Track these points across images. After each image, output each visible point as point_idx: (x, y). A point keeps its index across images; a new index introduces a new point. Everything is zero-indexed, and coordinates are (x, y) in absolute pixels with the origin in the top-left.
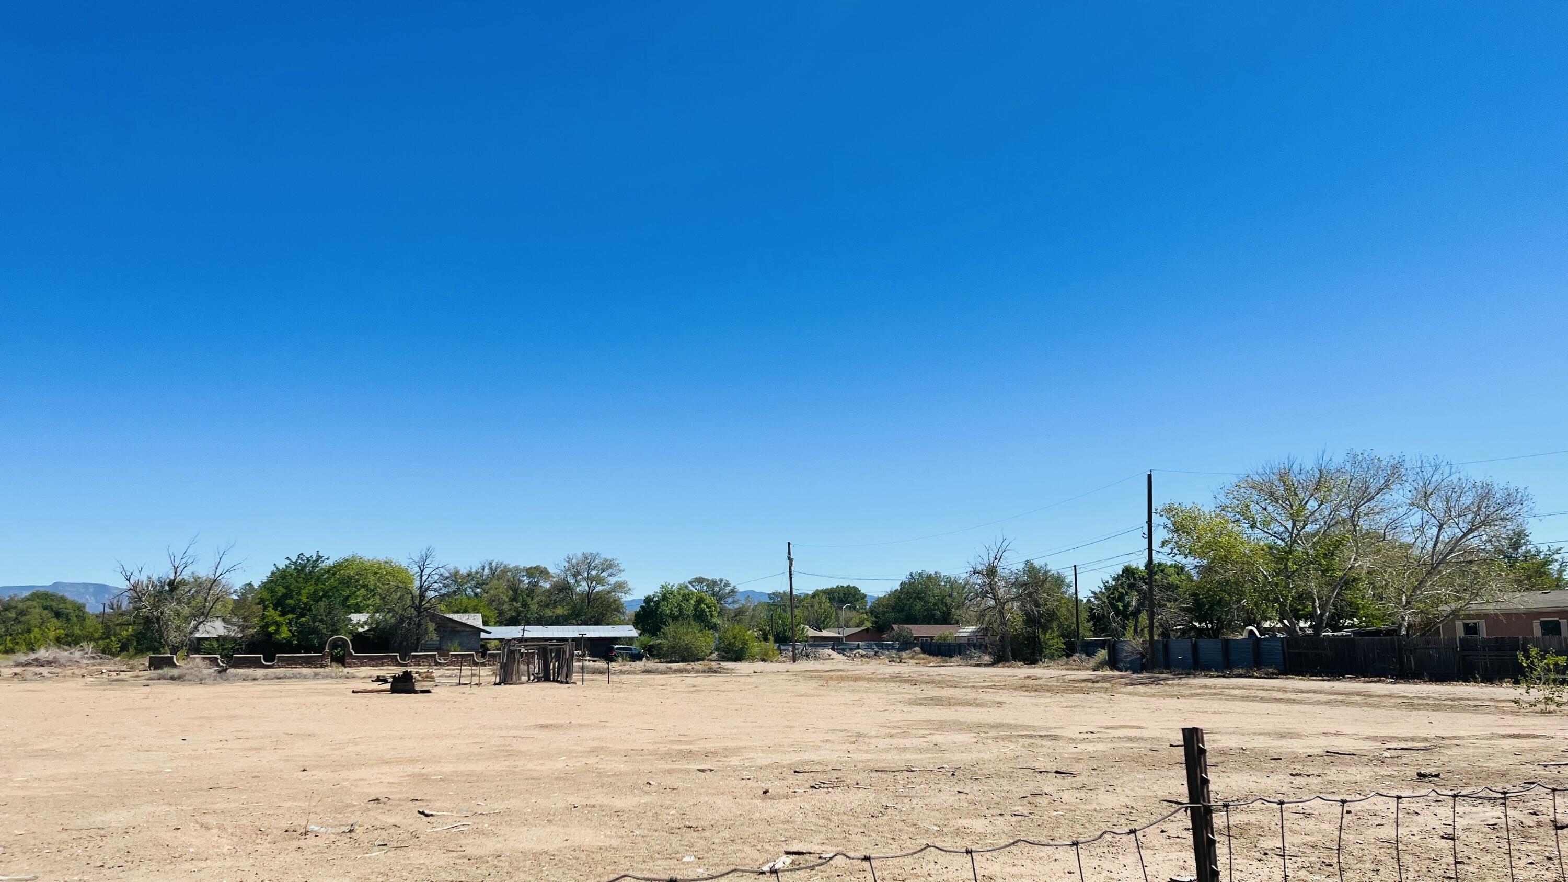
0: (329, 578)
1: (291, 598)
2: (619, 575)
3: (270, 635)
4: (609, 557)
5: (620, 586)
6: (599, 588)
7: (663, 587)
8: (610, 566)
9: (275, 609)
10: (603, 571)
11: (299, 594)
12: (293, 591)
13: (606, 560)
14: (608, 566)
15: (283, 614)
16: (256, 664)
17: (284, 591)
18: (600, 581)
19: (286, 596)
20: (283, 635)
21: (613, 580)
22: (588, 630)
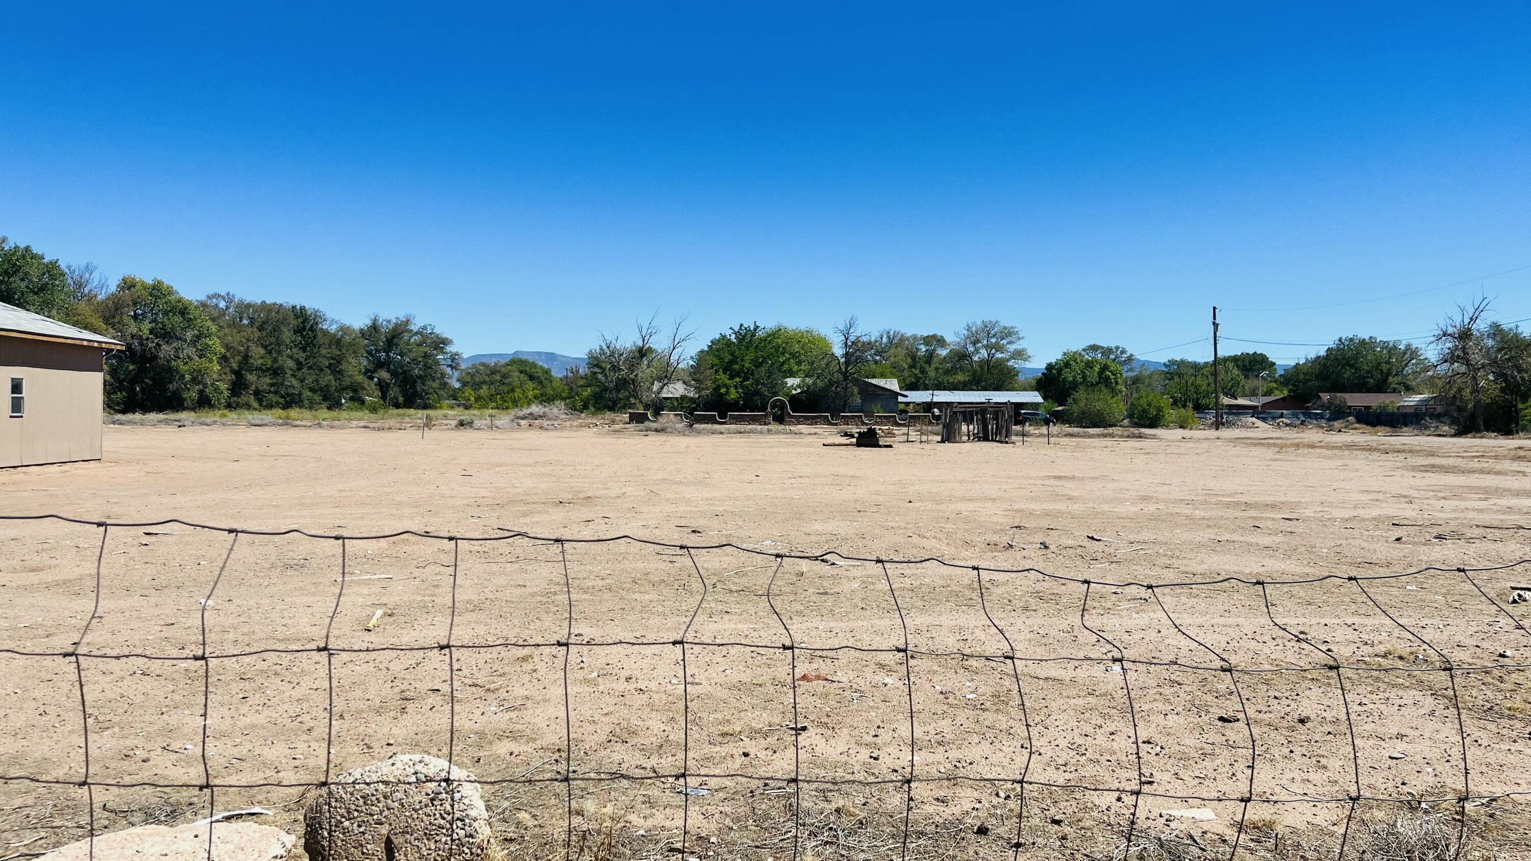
0: (765, 346)
1: (737, 364)
2: (1019, 342)
3: (721, 395)
4: (1008, 325)
5: (1020, 354)
6: (999, 355)
7: (1065, 354)
8: (1010, 334)
9: (724, 373)
10: (1003, 339)
11: (742, 360)
12: (737, 358)
13: (1005, 328)
14: (1008, 333)
15: (731, 378)
16: (712, 421)
17: (730, 357)
18: (999, 348)
19: (731, 362)
20: (733, 396)
21: (1012, 348)
22: (994, 396)
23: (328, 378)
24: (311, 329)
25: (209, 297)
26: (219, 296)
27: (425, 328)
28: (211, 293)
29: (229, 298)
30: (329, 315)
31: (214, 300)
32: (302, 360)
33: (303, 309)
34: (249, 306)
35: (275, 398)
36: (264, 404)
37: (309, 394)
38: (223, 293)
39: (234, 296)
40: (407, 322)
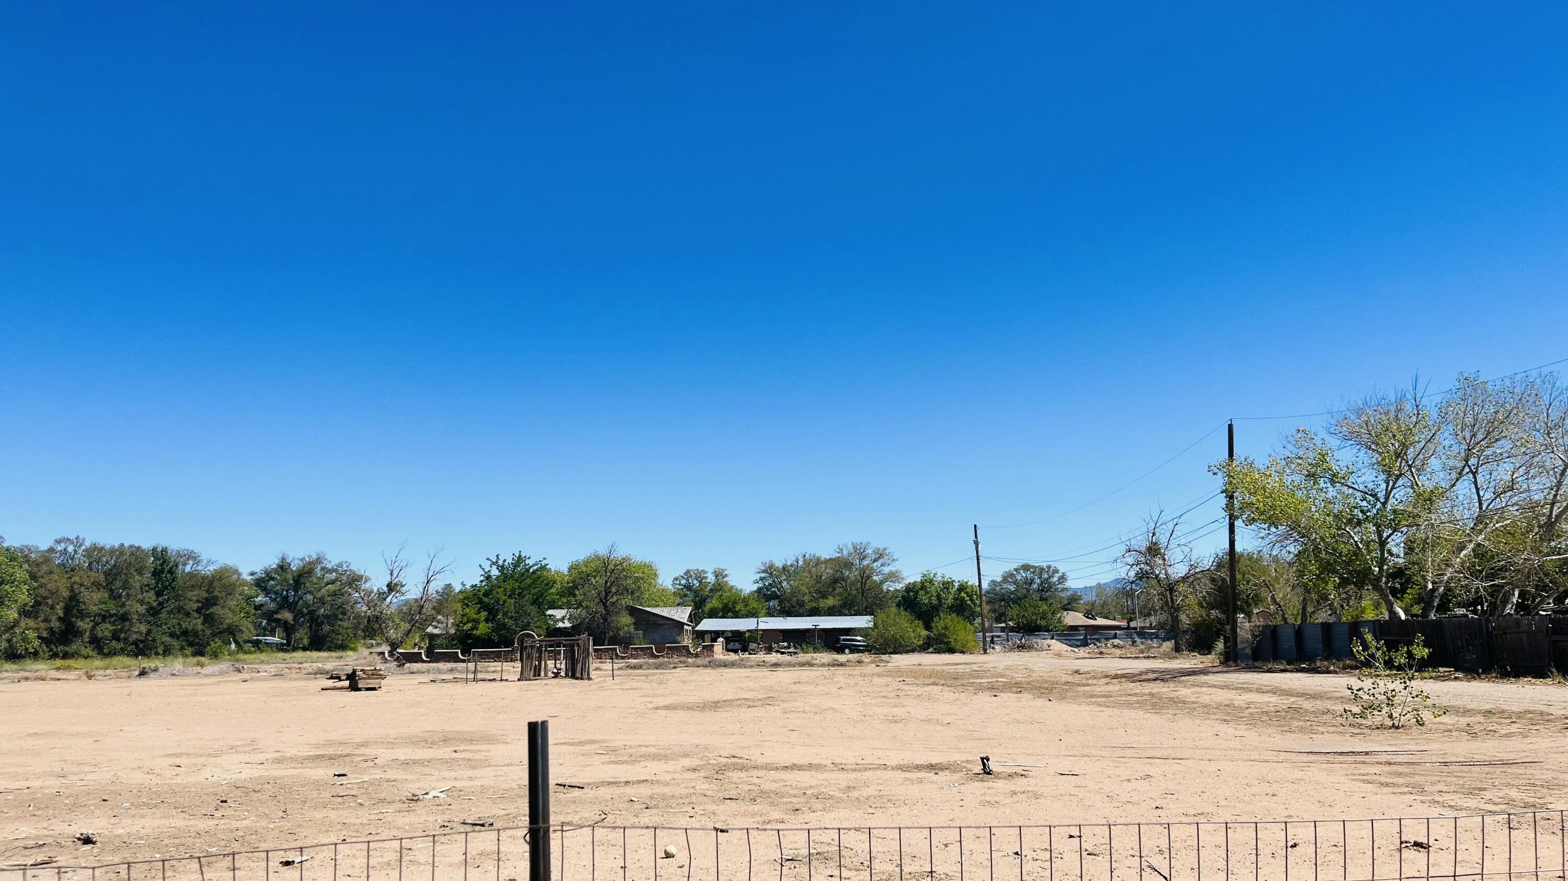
2: (894, 564)
3: (468, 630)
4: (881, 547)
5: (893, 576)
6: (873, 578)
7: (924, 575)
8: (881, 556)
9: (473, 607)
10: (875, 560)
13: (878, 550)
14: (880, 555)
15: (478, 612)
16: (454, 658)
18: (873, 571)
20: (481, 631)
21: (886, 570)
22: (826, 621)
23: (197, 623)
24: (171, 572)
25: (58, 542)
26: (68, 540)
27: (340, 565)
28: (59, 536)
29: (78, 542)
30: (204, 557)
31: (62, 544)
32: (155, 604)
33: (164, 550)
34: (103, 548)
35: (119, 645)
36: (106, 651)
37: (167, 639)
38: (72, 537)
39: (84, 540)
40: (318, 560)
